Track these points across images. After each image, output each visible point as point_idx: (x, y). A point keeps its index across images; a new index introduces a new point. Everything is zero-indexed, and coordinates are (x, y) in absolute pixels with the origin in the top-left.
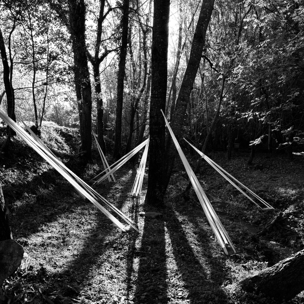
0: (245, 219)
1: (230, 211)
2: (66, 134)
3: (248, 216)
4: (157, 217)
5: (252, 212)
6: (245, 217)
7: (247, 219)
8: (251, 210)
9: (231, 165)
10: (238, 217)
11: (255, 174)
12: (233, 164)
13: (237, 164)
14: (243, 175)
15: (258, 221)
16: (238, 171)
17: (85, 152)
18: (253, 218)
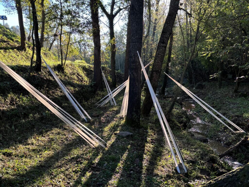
0: (218, 140)
1: (207, 132)
2: (89, 69)
3: (221, 138)
4: (128, 137)
5: (225, 134)
6: (218, 138)
7: (220, 141)
8: (225, 132)
9: (220, 93)
10: (212, 138)
11: (239, 100)
12: (222, 92)
13: (225, 92)
14: (227, 101)
15: (229, 142)
16: (224, 98)
17: (95, 83)
18: (225, 139)
